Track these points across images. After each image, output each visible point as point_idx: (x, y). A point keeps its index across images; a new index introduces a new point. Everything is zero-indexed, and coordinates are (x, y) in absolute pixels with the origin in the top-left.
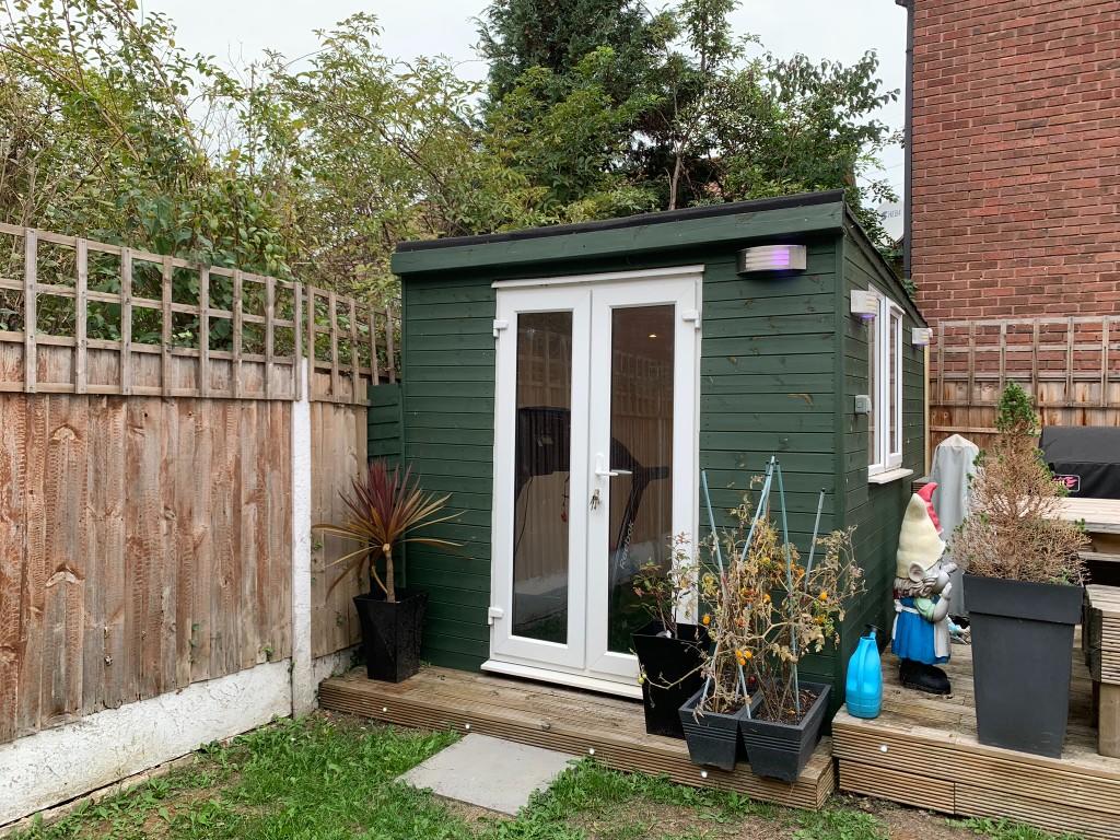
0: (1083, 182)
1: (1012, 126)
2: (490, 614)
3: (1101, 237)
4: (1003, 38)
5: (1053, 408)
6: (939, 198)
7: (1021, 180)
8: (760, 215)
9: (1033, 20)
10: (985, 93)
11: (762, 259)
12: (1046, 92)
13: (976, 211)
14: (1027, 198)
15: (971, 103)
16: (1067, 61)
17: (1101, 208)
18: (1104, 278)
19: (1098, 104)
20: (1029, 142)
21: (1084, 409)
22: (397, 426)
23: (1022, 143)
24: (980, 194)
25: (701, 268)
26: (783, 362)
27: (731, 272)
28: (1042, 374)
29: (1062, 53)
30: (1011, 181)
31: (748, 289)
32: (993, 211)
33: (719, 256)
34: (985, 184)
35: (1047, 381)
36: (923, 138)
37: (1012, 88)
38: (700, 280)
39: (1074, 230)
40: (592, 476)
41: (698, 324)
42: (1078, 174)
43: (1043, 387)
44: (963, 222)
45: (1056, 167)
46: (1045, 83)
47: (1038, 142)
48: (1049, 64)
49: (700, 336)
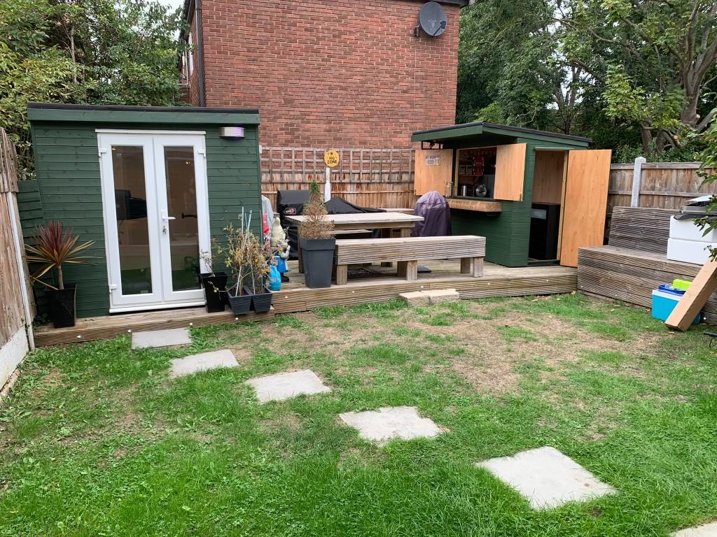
0: (272, 88)
1: (245, 58)
2: (110, 288)
3: (279, 112)
4: (241, 16)
5: (278, 183)
6: (217, 86)
7: (250, 83)
8: (230, 115)
9: (251, 12)
10: (234, 40)
11: (230, 132)
12: (257, 46)
13: (233, 94)
14: (252, 92)
15: (228, 44)
16: (265, 34)
17: (278, 100)
18: (281, 129)
19: (276, 56)
20: (252, 67)
21: (287, 183)
22: (38, 202)
23: (249, 67)
24: (234, 87)
25: (205, 133)
26: (239, 171)
27: (216, 135)
28: (274, 170)
29: (263, 30)
30: (246, 83)
31: (225, 143)
32: (240, 95)
33: (212, 129)
34: (236, 83)
35: (275, 172)
36: (209, 56)
37: (245, 41)
38: (204, 137)
39: (270, 108)
40: (160, 220)
41: (205, 155)
42: (270, 84)
43: (274, 175)
44: (228, 98)
45: (263, 80)
46: (257, 42)
47: (255, 67)
48: (258, 34)
49: (206, 160)
